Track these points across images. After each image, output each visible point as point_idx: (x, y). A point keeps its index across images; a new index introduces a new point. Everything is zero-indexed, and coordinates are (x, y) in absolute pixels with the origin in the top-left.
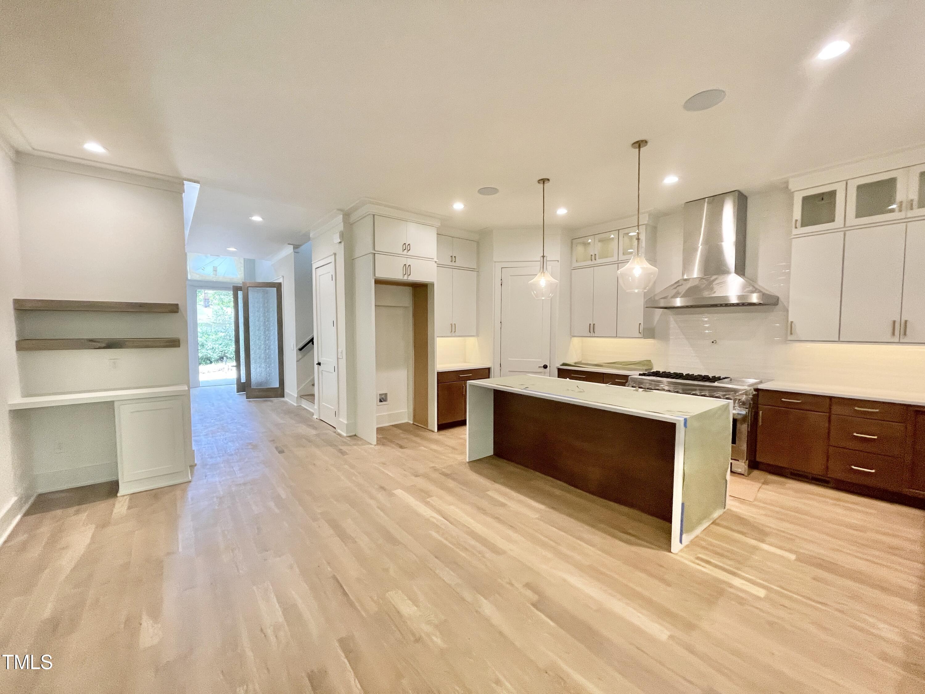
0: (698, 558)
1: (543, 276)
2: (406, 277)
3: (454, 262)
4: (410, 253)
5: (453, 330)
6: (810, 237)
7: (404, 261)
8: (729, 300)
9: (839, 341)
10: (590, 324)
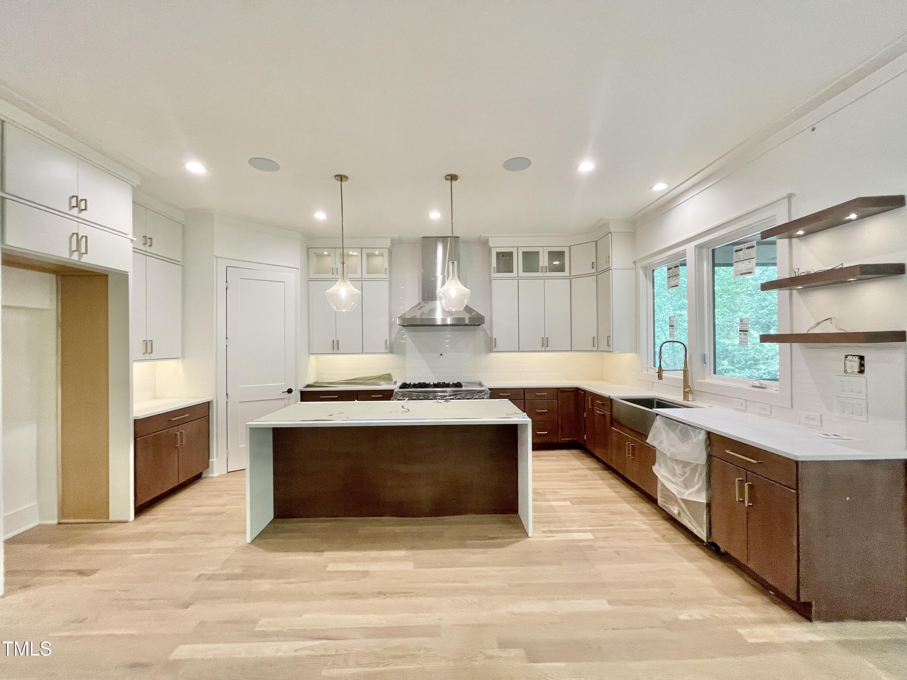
0: (544, 532)
1: (344, 285)
2: (75, 257)
3: (149, 246)
4: (83, 215)
5: (149, 351)
6: (507, 280)
7: (73, 227)
8: (435, 322)
9: (519, 351)
10: (333, 340)
